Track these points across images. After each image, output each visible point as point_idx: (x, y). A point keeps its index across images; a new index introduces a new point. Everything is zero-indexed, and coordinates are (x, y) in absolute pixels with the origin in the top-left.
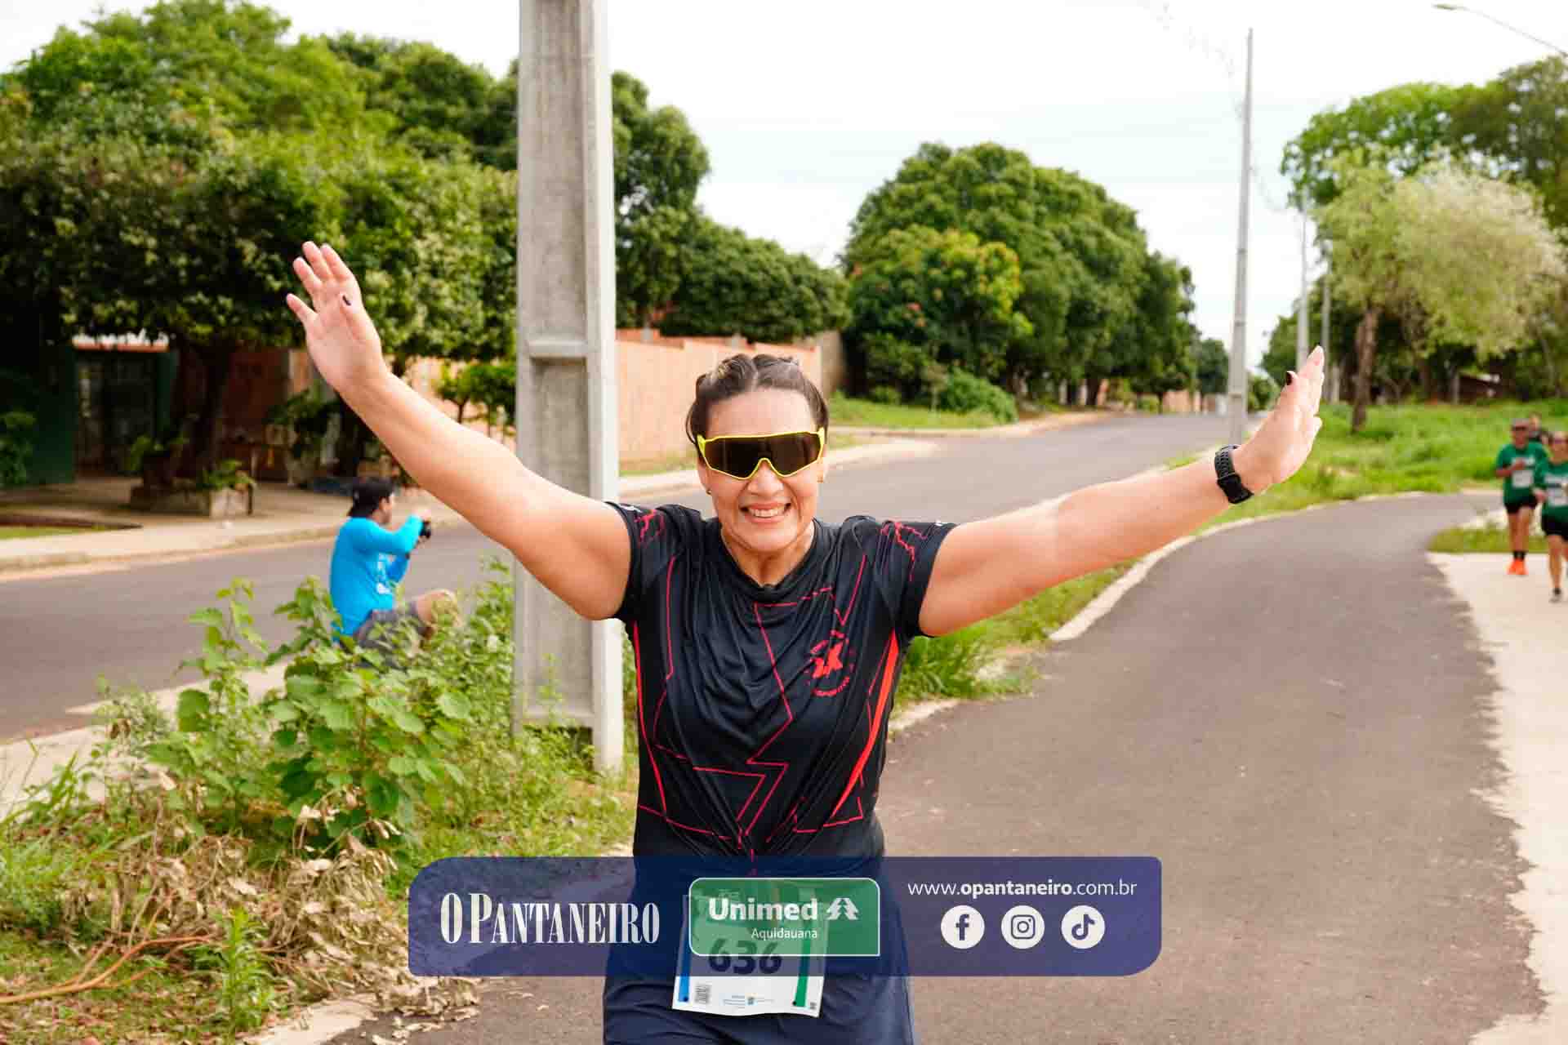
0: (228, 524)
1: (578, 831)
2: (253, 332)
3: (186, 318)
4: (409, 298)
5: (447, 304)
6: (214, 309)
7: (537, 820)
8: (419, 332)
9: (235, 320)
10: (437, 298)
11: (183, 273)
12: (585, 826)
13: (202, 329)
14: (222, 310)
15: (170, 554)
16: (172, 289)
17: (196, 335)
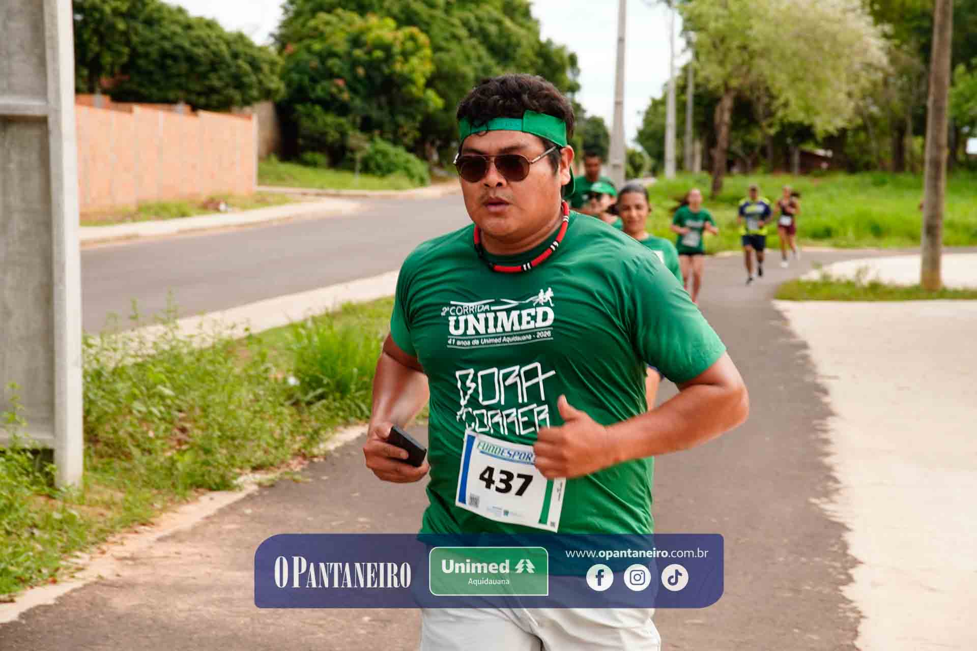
1: (40, 541)
7: (1, 532)
12: (46, 537)
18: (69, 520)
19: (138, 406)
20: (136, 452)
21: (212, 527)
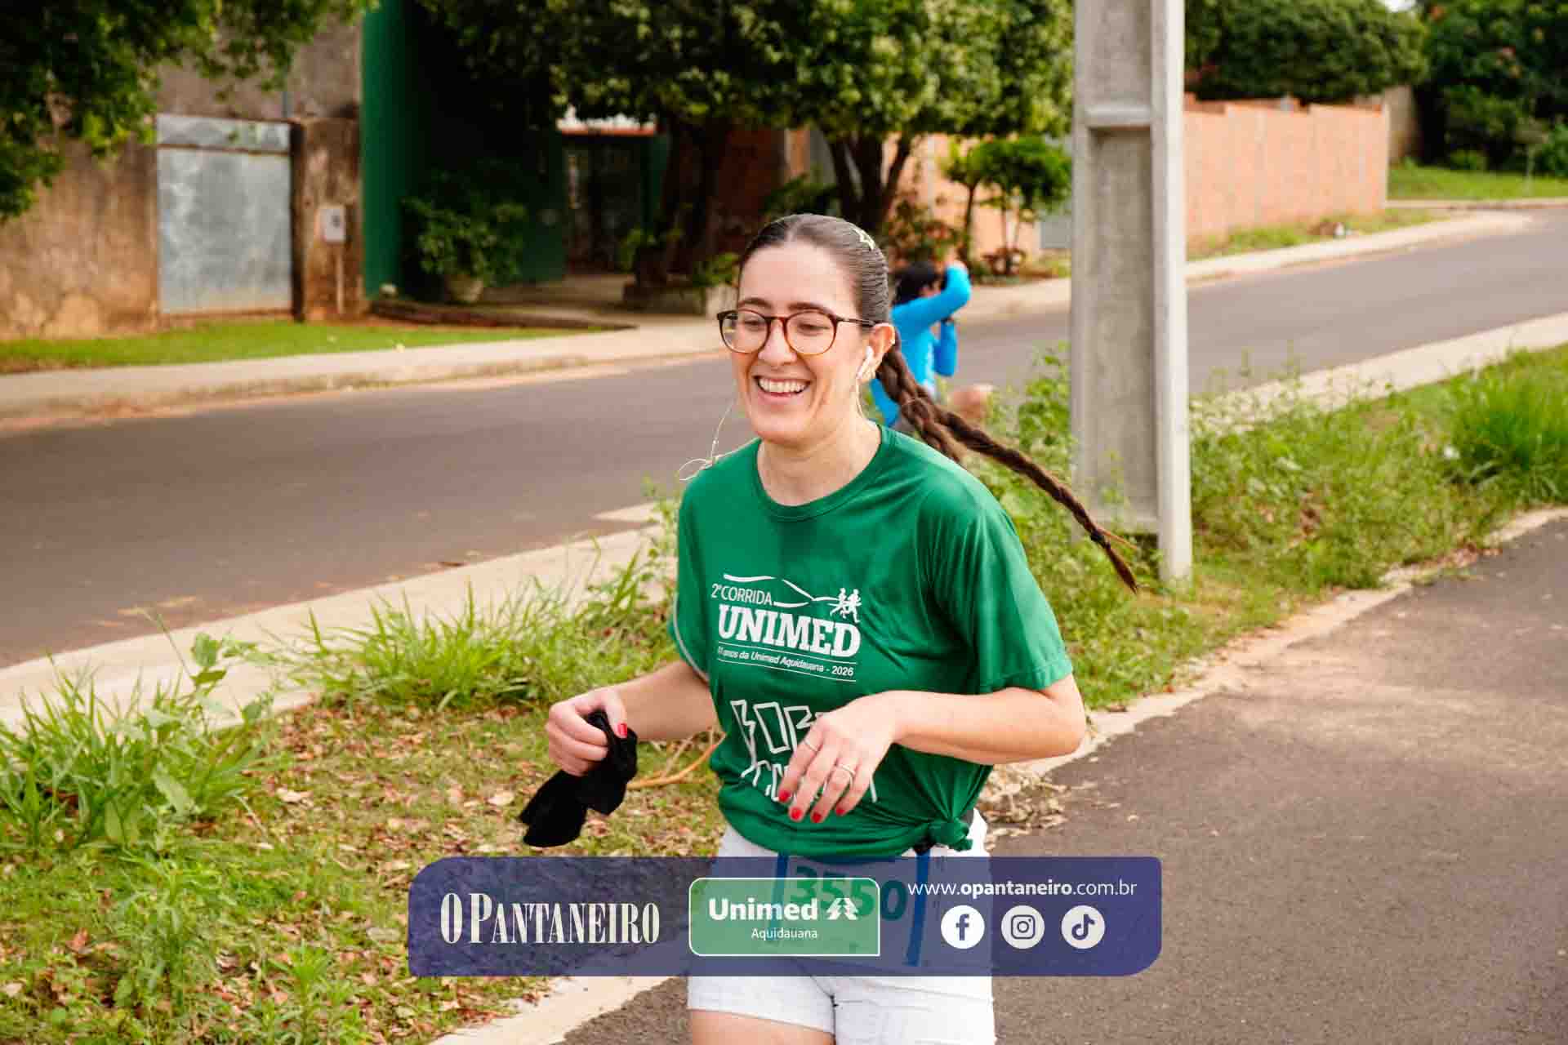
1: (1149, 643)
7: (1104, 631)
8: (930, 104)
12: (1155, 638)
18: (1181, 620)
19: (1255, 485)
20: (1253, 541)
21: (1357, 634)
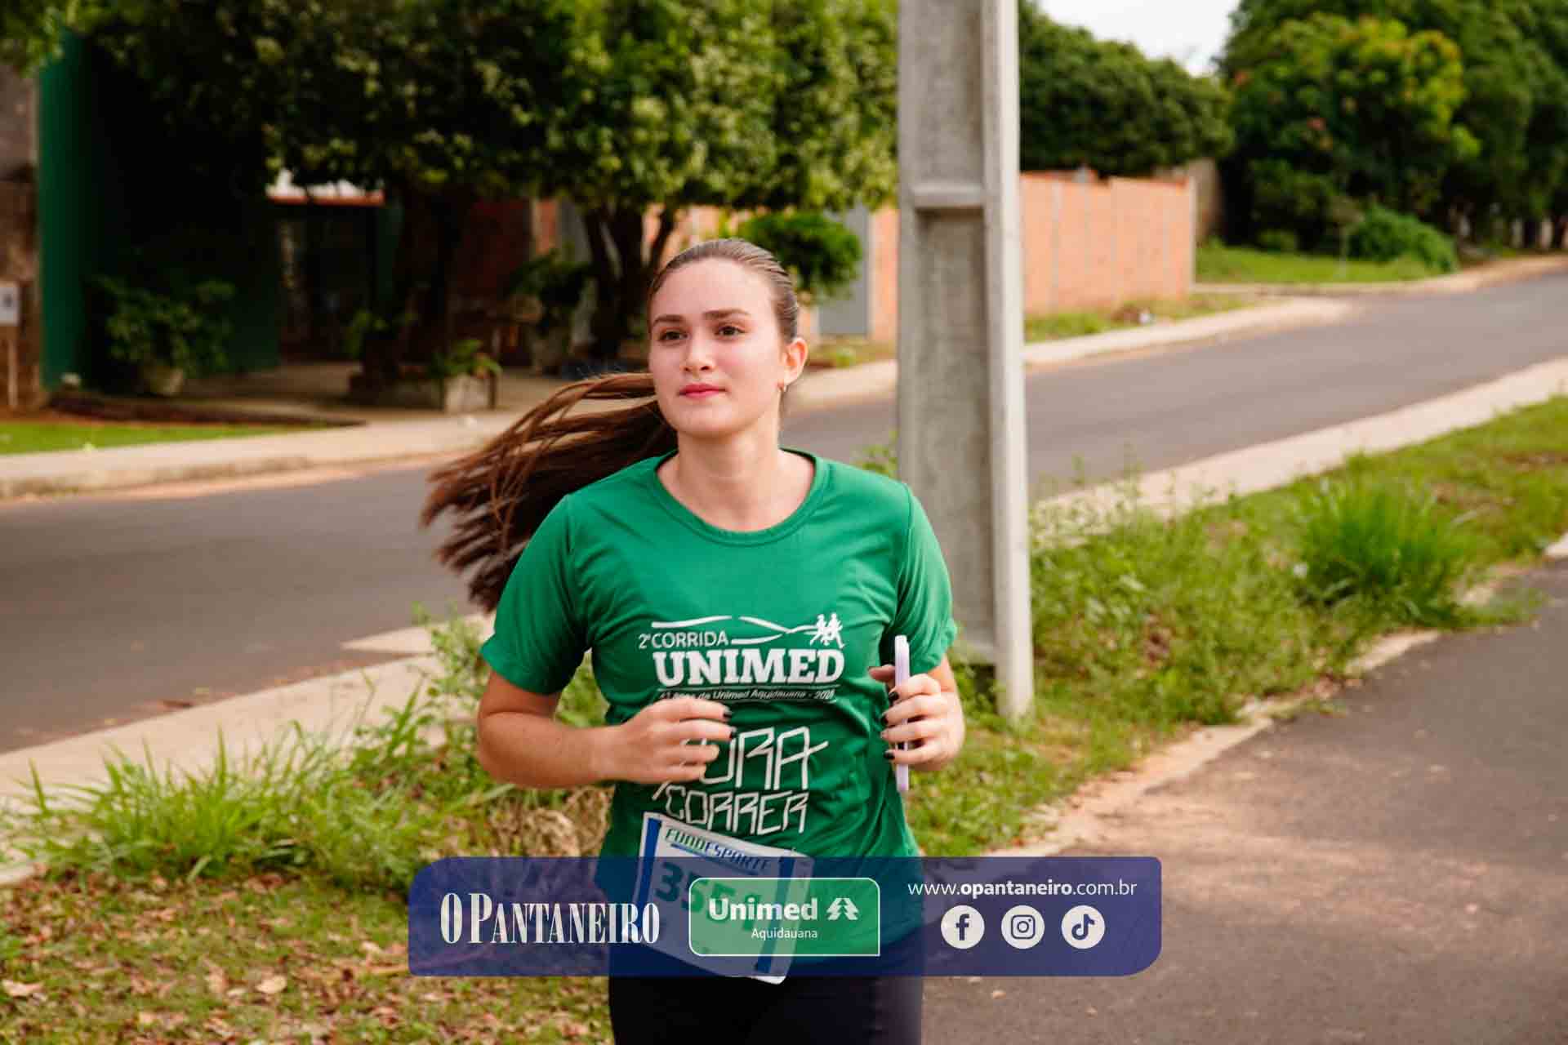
0: (471, 421)
1: (993, 789)
2: (496, 178)
3: (416, 163)
4: (684, 133)
5: (732, 139)
6: (449, 150)
8: (698, 176)
9: (475, 163)
10: (719, 131)
11: (411, 105)
12: (999, 783)
13: (434, 176)
14: (459, 151)
15: (407, 457)
16: (399, 126)
17: (426, 183)
18: (1026, 762)
19: (1094, 608)
20: (1096, 670)
21: (1218, 778)
